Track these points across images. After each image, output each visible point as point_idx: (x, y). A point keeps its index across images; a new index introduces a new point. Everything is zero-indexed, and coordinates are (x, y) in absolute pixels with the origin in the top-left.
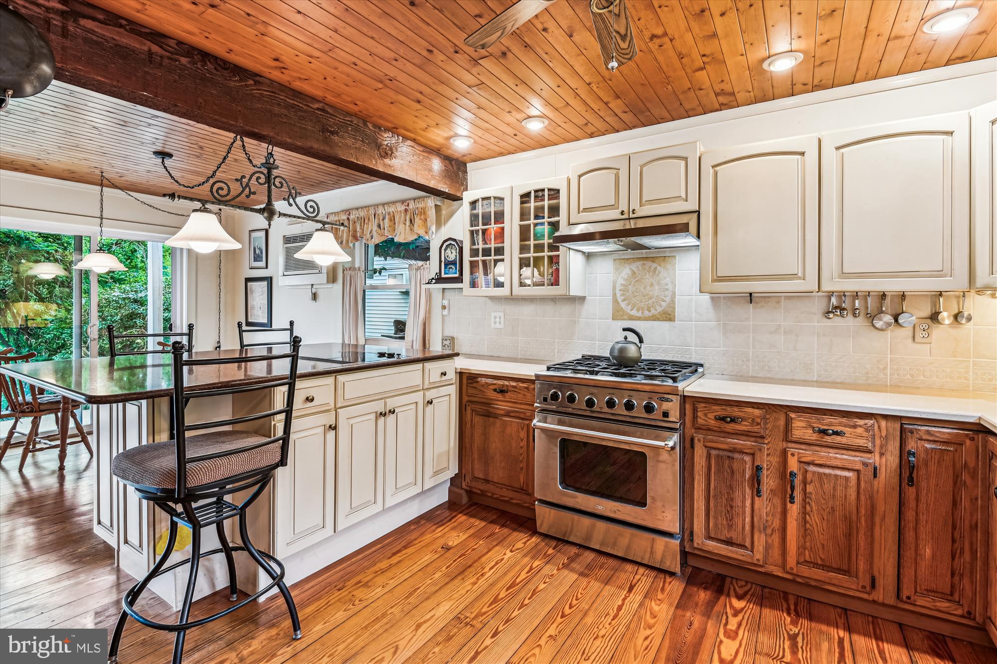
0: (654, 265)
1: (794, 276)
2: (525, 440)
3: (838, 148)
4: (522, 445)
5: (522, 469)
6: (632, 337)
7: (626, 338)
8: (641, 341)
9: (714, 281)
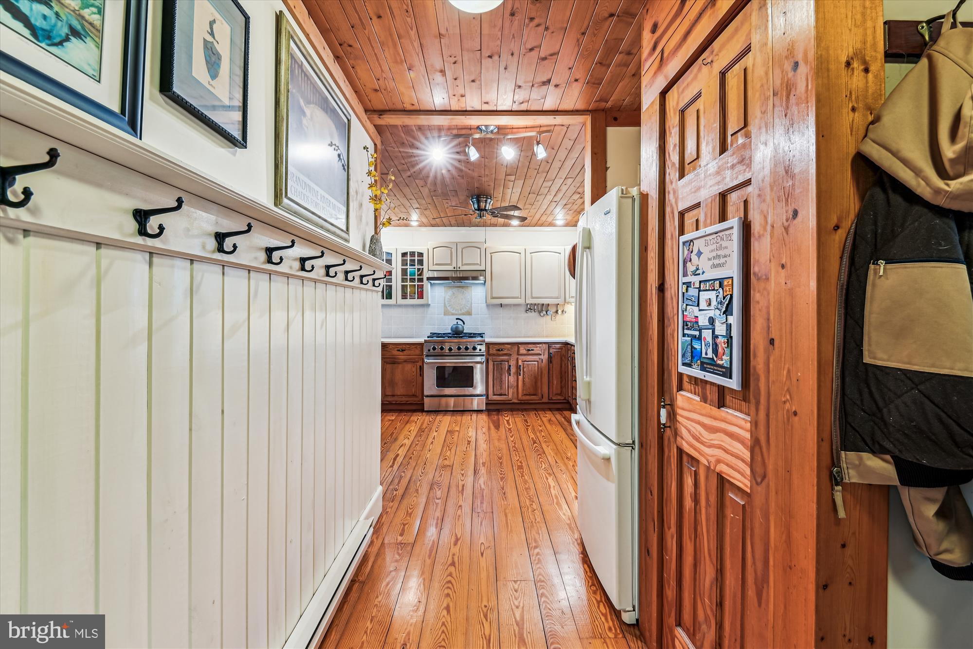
0: (463, 290)
1: (517, 298)
2: (415, 372)
3: (531, 253)
4: (414, 374)
5: (413, 385)
6: (460, 322)
7: (457, 323)
8: (464, 324)
9: (491, 298)
